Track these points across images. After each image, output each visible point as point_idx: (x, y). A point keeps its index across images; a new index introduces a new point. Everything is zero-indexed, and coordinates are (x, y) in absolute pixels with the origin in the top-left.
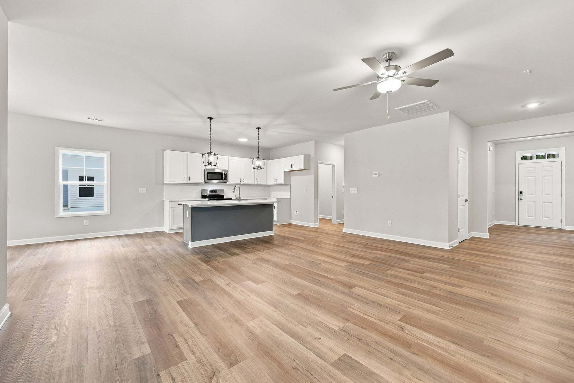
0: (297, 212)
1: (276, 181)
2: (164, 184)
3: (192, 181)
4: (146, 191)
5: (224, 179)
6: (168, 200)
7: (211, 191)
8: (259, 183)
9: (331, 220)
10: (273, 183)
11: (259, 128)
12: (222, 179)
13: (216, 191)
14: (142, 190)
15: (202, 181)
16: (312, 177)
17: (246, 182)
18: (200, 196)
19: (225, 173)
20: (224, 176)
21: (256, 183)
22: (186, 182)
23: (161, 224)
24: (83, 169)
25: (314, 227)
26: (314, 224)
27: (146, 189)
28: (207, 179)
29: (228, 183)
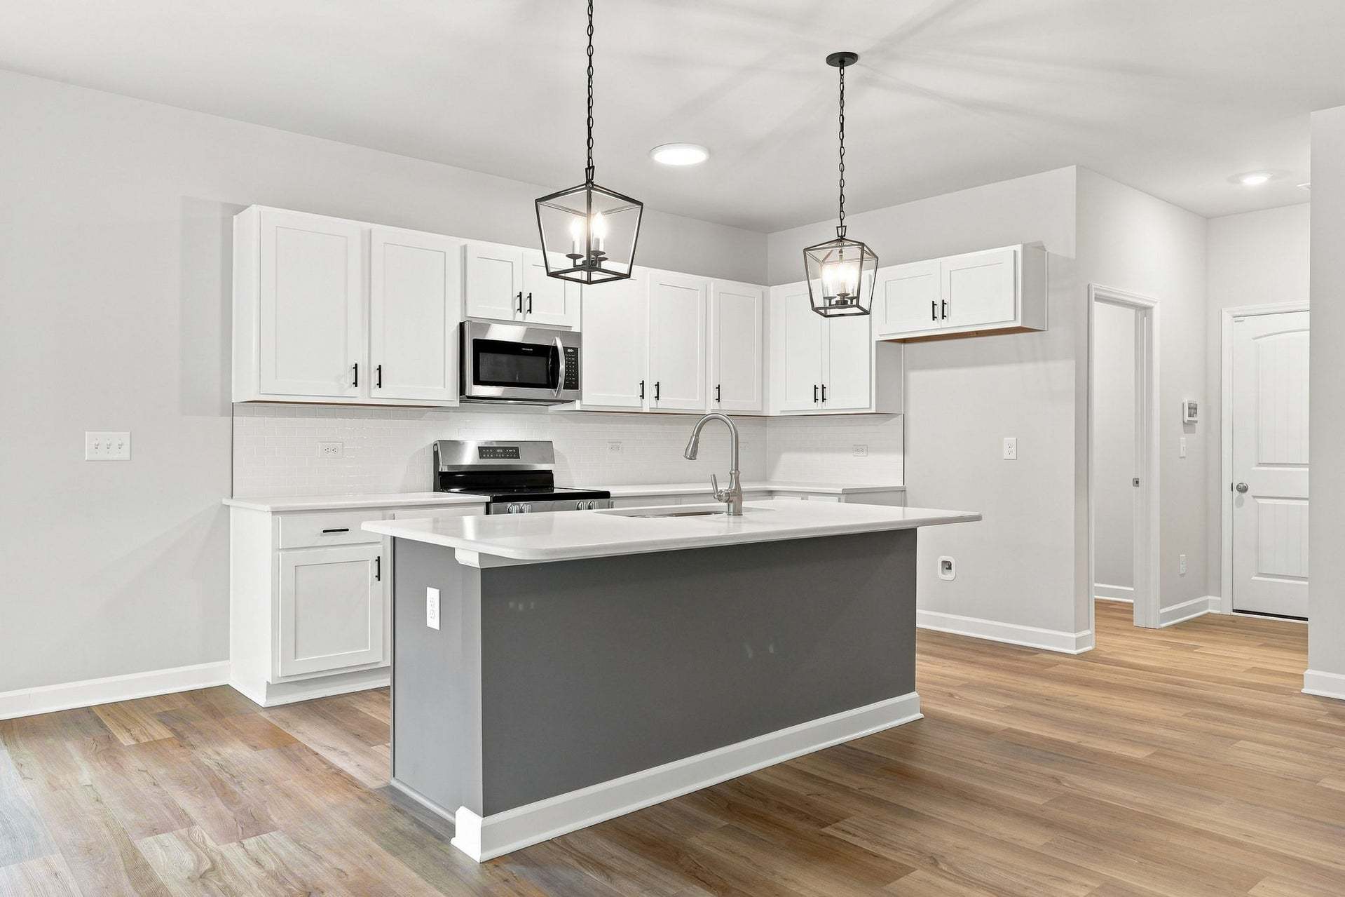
0: (947, 565)
1: (820, 393)
2: (232, 410)
3: (389, 393)
4: (126, 447)
5: (561, 380)
6: (268, 508)
7: (483, 451)
8: (727, 405)
9: (1127, 609)
10: (806, 404)
11: (842, 60)
12: (552, 384)
13: (511, 450)
14: (105, 445)
15: (446, 392)
16: (1063, 372)
17: (666, 402)
18: (428, 478)
19: (565, 349)
20: (562, 367)
21: (712, 406)
22: (358, 395)
23: (218, 649)
25: (1075, 652)
26: (1074, 636)
27: (126, 440)
28: (476, 380)
29: (578, 407)
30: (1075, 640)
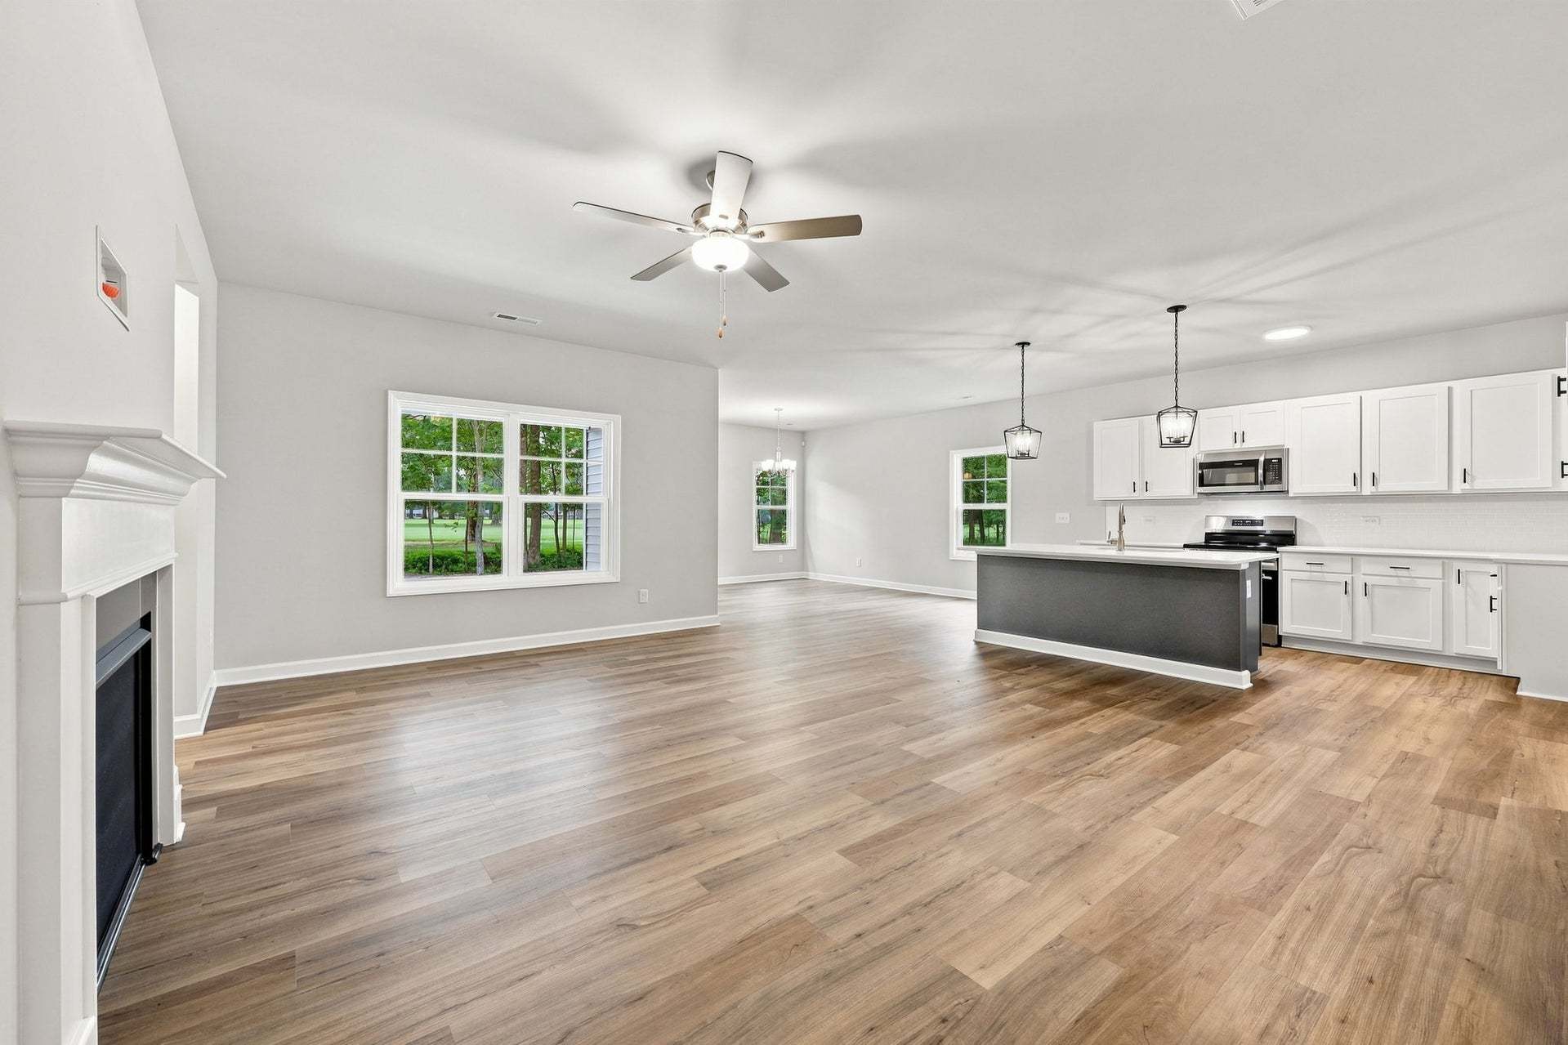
4: (1069, 518)
5: (1261, 479)
7: (1235, 522)
12: (1257, 482)
13: (1258, 522)
15: (1189, 492)
17: (1383, 486)
19: (1267, 460)
20: (1261, 471)
22: (1138, 496)
24: (984, 481)
27: (1068, 516)
28: (1202, 484)
29: (1291, 494)
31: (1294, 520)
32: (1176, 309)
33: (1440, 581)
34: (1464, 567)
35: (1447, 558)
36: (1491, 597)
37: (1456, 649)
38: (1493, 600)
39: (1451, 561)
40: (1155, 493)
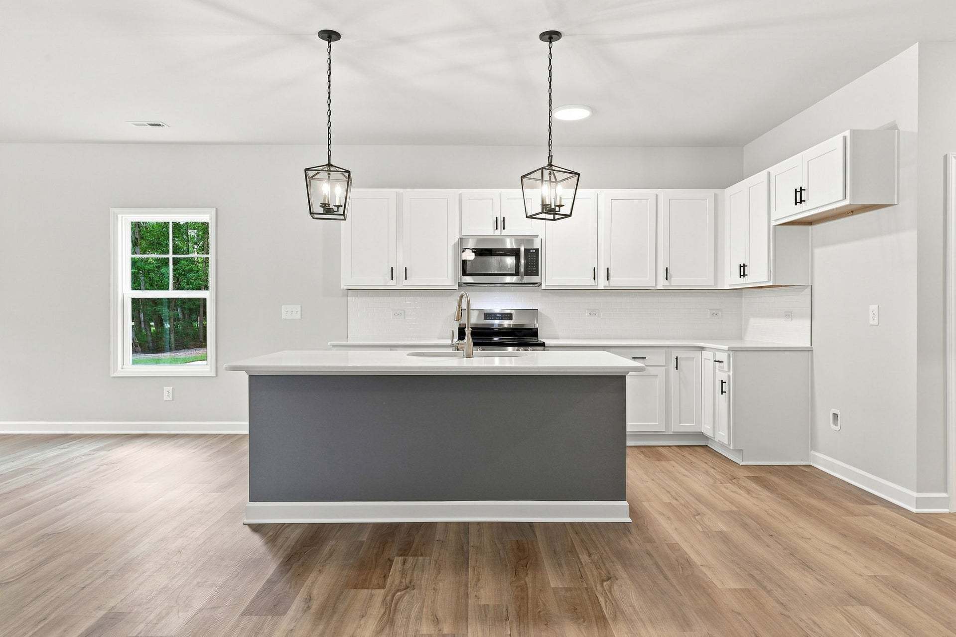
0: (835, 416)
1: (743, 270)
2: (347, 294)
4: (299, 312)
5: (523, 270)
8: (677, 281)
10: (732, 279)
12: (518, 273)
13: (507, 316)
14: (290, 312)
15: (449, 281)
17: (617, 281)
19: (527, 250)
20: (523, 261)
21: (662, 284)
24: (168, 259)
25: (914, 510)
26: (915, 494)
27: (299, 309)
28: (465, 273)
29: (543, 287)
30: (915, 499)
31: (534, 312)
32: (551, 36)
33: (664, 368)
34: (681, 354)
35: (668, 347)
36: (722, 381)
37: (675, 428)
38: (723, 384)
39: (669, 349)
40: (414, 282)
